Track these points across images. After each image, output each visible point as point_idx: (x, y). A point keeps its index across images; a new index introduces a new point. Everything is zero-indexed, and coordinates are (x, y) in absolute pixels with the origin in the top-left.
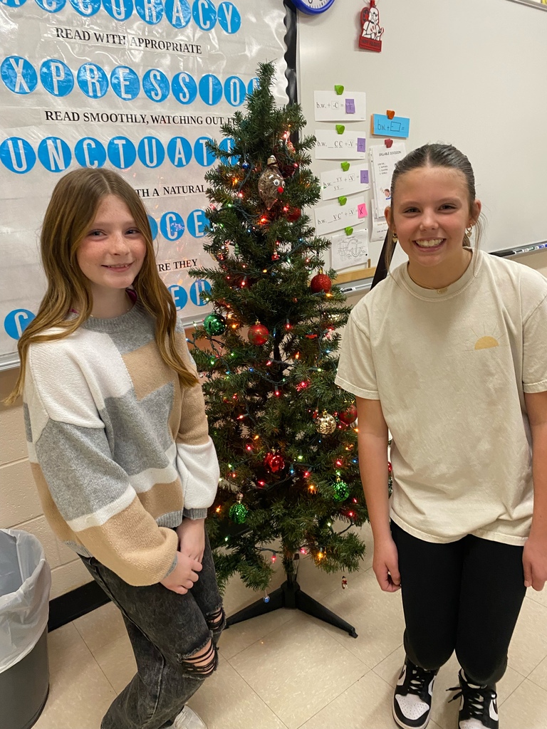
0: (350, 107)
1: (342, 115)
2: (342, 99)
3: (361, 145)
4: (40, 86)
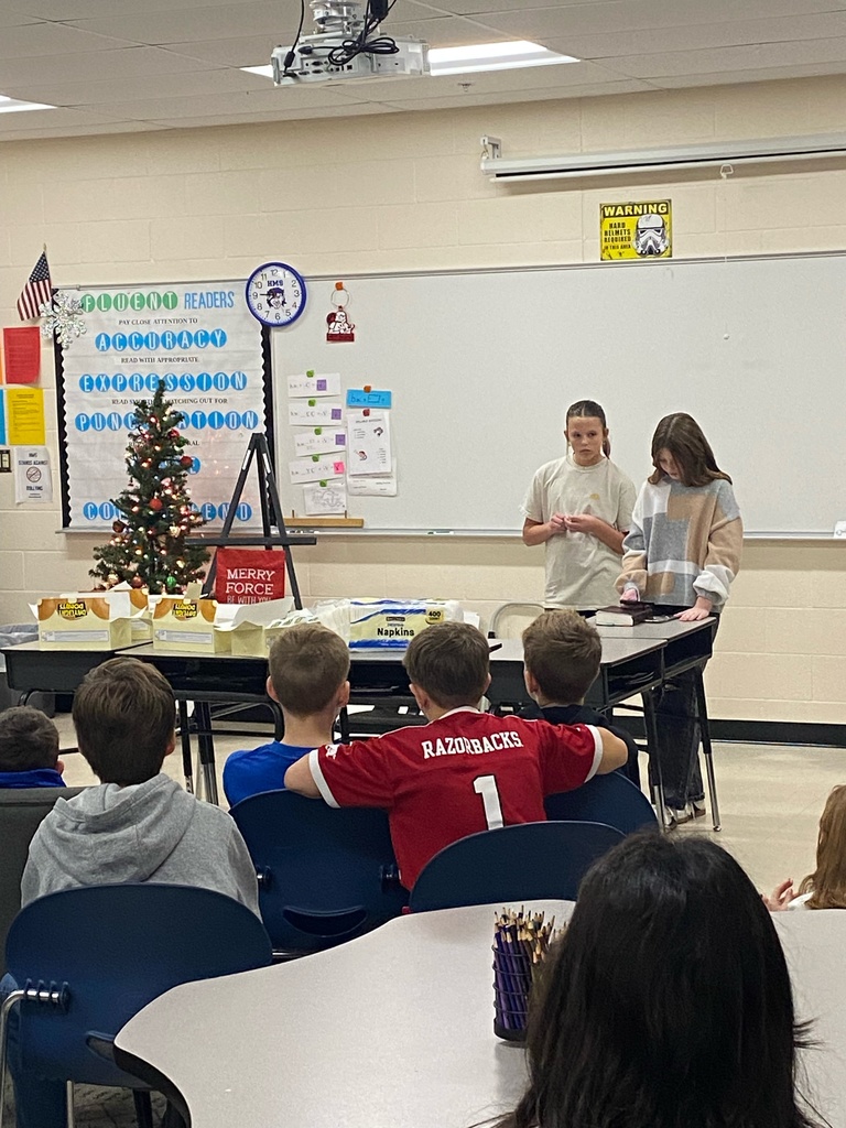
0: (322, 385)
1: (313, 391)
2: (314, 380)
3: (336, 414)
4: (111, 388)
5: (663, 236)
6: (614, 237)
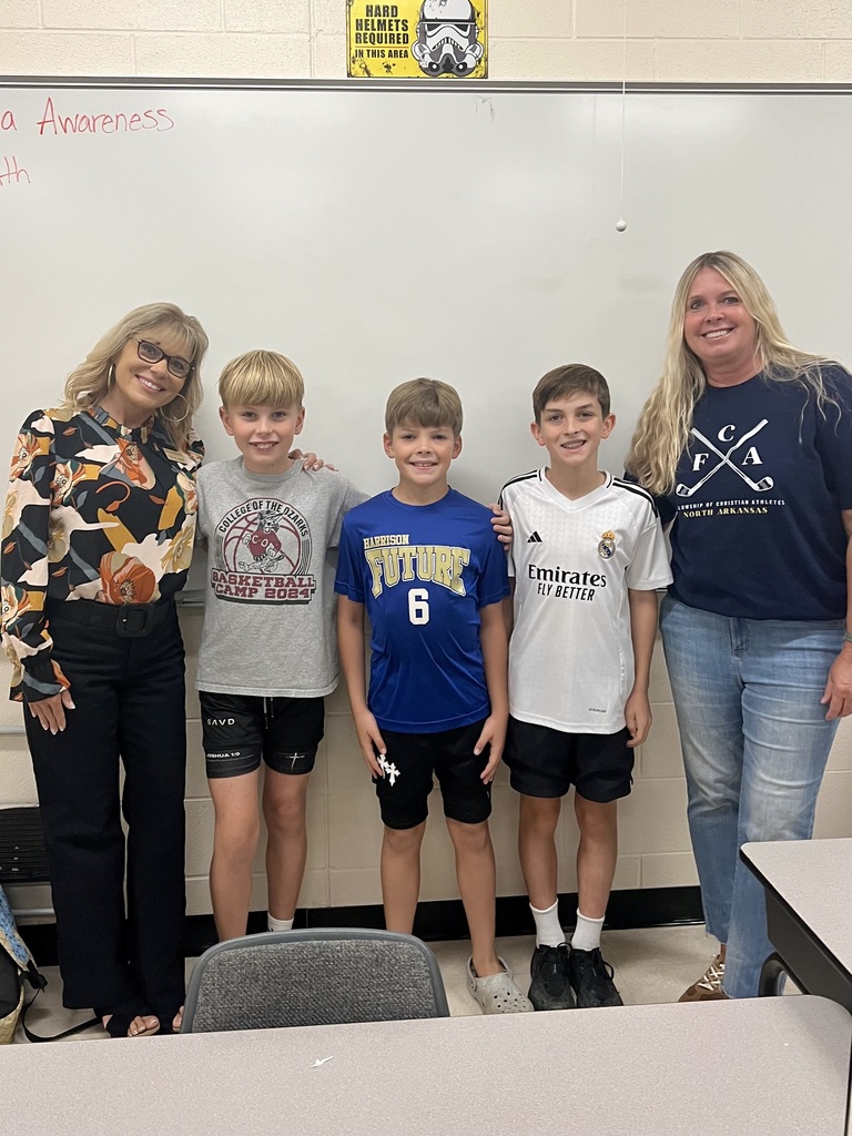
5: (473, 40)
6: (375, 33)
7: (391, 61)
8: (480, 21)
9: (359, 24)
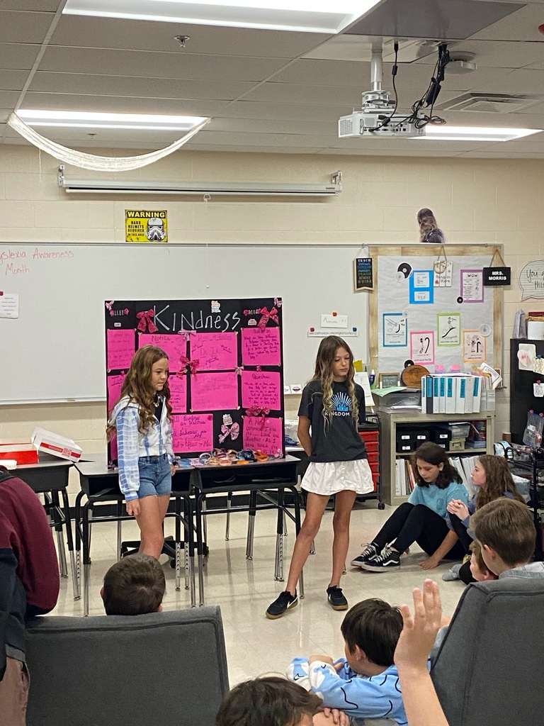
5: (163, 231)
6: (134, 229)
7: (139, 237)
8: (165, 225)
9: (129, 226)
